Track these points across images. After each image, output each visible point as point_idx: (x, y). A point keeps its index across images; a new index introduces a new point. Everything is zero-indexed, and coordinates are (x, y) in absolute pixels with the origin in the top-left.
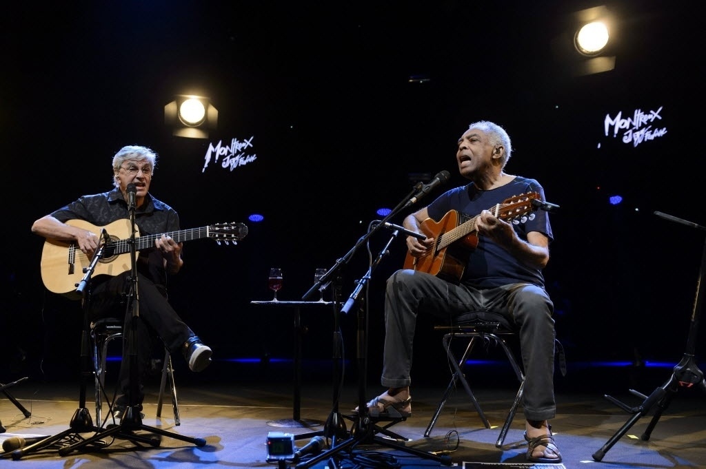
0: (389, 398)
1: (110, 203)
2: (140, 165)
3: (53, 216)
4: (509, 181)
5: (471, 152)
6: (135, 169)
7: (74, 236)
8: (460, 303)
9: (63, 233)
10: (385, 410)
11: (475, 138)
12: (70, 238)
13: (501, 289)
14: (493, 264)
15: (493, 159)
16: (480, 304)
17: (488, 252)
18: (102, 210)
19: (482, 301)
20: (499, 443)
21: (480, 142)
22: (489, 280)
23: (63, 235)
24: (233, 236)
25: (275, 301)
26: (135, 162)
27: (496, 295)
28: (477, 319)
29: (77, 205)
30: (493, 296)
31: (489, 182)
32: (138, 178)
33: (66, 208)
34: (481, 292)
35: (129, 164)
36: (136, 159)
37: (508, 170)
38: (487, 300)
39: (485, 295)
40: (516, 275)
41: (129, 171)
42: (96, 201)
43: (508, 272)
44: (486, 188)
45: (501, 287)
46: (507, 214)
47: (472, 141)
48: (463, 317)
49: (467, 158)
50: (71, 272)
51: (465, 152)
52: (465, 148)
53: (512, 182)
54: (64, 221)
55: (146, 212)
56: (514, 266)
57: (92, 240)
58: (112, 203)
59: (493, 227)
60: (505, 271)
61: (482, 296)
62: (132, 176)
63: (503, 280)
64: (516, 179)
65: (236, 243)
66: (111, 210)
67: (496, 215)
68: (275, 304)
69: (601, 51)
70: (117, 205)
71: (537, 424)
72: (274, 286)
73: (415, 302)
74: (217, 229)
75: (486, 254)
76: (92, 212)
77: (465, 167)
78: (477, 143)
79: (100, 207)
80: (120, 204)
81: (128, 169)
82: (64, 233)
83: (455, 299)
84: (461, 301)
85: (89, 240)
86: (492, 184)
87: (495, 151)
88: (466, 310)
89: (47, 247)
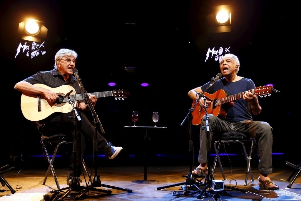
0: (202, 168)
1: (54, 76)
2: (72, 59)
3: (26, 81)
4: (240, 79)
5: (228, 67)
6: (70, 60)
7: (42, 92)
8: (225, 128)
9: (34, 90)
10: (202, 173)
11: (229, 60)
12: (40, 93)
13: (240, 123)
14: (237, 112)
15: (235, 70)
16: (231, 128)
17: (234, 107)
18: (51, 79)
19: (232, 127)
20: (246, 184)
21: (231, 62)
22: (235, 119)
23: (35, 92)
24: (123, 96)
25: (135, 126)
26: (70, 57)
27: (239, 125)
28: (232, 135)
29: (38, 76)
30: (237, 126)
31: (233, 79)
32: (71, 65)
33: (31, 77)
34: (232, 123)
35: (67, 58)
36: (70, 56)
37: (239, 74)
38: (234, 127)
39: (234, 125)
40: (245, 117)
41: (66, 61)
42: (47, 75)
43: (242, 116)
44: (232, 81)
45: (241, 122)
46: (258, 93)
47: (228, 62)
48: (226, 134)
49: (227, 69)
50: (39, 110)
51: (226, 66)
52: (226, 64)
53: (241, 80)
54: (33, 84)
55: (71, 82)
56: (244, 113)
57: (53, 95)
58: (55, 76)
59: (251, 98)
60: (241, 115)
61: (232, 125)
62: (68, 64)
63: (241, 119)
64: (243, 78)
65: (123, 99)
66: (55, 80)
67: (253, 94)
68: (134, 128)
69: (225, 23)
70: (57, 78)
71: (265, 175)
72: (135, 120)
73: (213, 127)
74: (115, 92)
75: (233, 108)
76: (46, 80)
77: (226, 72)
78: (230, 62)
79: (49, 78)
80: (59, 77)
81: (66, 60)
82: (36, 90)
83: (224, 126)
84: (226, 127)
85: (52, 95)
86: (234, 80)
87: (236, 67)
88: (227, 131)
89: (23, 97)
